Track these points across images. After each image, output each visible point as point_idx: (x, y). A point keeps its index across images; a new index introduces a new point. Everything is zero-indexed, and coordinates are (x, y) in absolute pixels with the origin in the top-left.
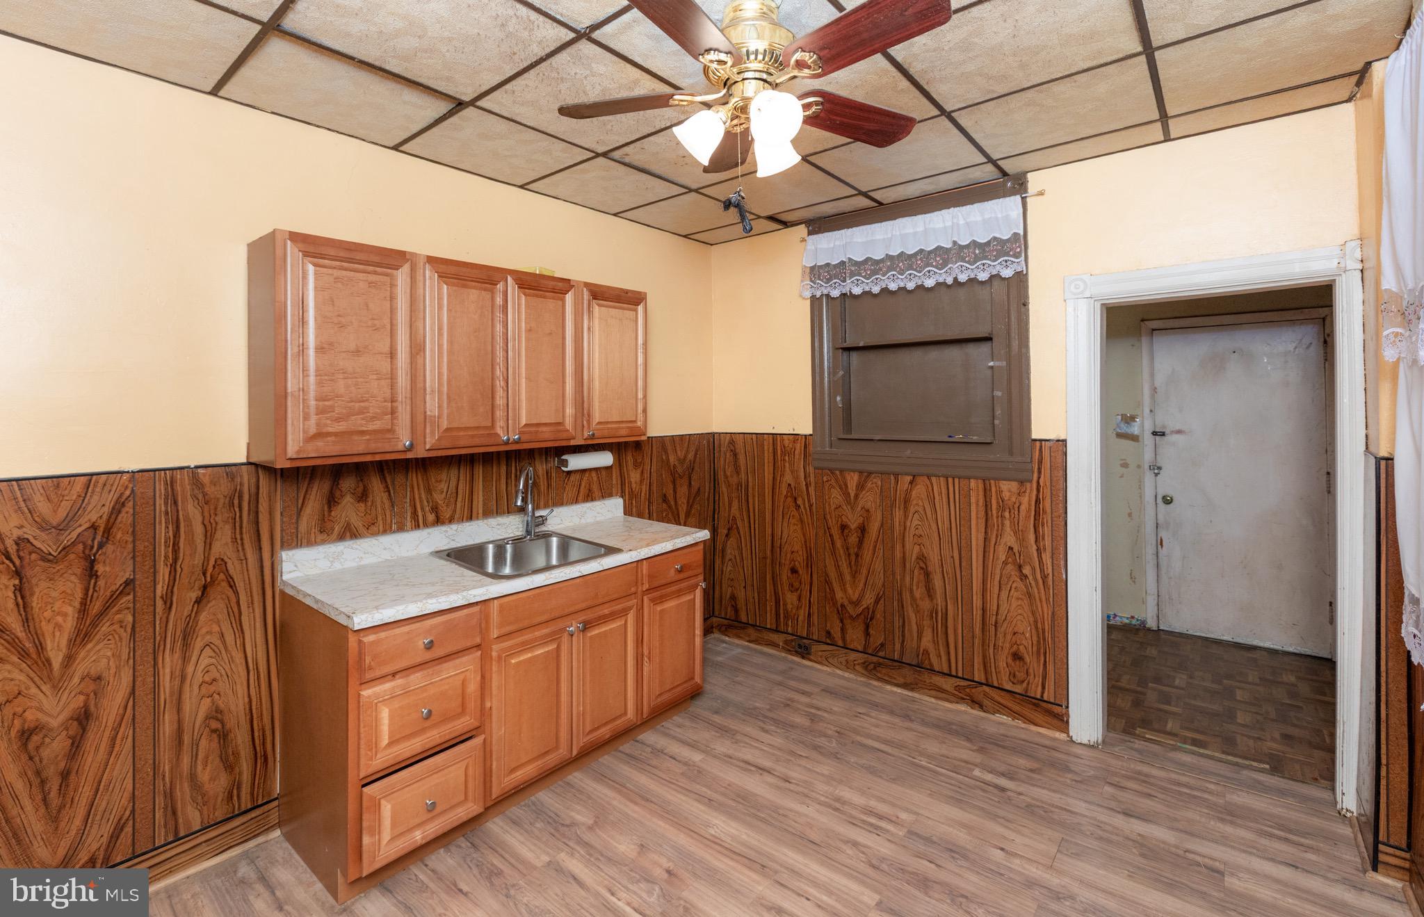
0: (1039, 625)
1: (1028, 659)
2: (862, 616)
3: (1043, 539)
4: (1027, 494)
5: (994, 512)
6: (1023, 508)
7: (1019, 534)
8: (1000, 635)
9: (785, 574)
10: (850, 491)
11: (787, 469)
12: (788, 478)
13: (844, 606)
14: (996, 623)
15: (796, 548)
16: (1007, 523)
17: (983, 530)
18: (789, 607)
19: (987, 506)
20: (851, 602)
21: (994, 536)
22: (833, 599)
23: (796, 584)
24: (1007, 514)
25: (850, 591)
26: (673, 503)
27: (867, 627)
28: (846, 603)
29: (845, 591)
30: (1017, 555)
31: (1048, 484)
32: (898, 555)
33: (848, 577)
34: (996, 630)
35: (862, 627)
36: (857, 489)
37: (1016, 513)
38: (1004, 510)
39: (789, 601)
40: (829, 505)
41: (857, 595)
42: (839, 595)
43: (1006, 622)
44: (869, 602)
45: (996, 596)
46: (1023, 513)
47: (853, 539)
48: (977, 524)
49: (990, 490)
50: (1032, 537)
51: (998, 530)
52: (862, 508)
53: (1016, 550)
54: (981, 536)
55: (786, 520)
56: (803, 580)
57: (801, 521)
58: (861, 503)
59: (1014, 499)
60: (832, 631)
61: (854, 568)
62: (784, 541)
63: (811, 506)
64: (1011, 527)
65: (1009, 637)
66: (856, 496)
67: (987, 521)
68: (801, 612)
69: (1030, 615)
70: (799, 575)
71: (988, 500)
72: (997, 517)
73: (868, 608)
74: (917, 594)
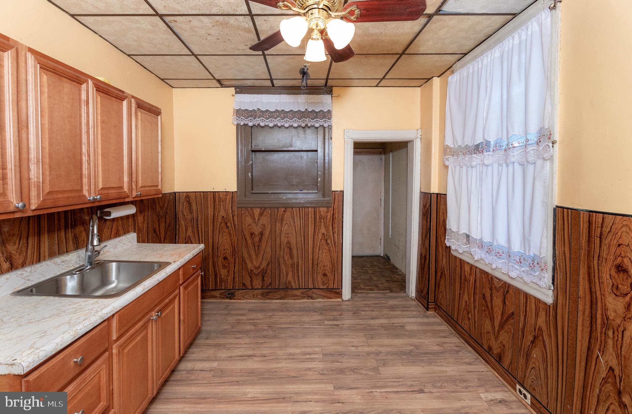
0: (333, 261)
1: (328, 275)
2: (261, 273)
3: (335, 228)
4: (330, 212)
5: (318, 220)
6: (328, 217)
7: (326, 227)
8: (319, 268)
9: (220, 260)
10: (256, 217)
11: (222, 209)
12: (222, 213)
13: (252, 270)
14: (317, 264)
15: (226, 247)
16: (322, 224)
17: (313, 228)
18: (223, 277)
19: (315, 218)
20: (255, 268)
21: (318, 230)
22: (246, 268)
23: (227, 265)
24: (322, 221)
25: (255, 263)
26: (158, 233)
27: (263, 277)
28: (253, 268)
29: (252, 263)
30: (326, 236)
31: (337, 207)
32: (278, 243)
33: (254, 257)
34: (317, 266)
35: (261, 278)
36: (259, 215)
37: (326, 220)
38: (321, 219)
39: (222, 274)
40: (245, 224)
41: (258, 264)
42: (250, 266)
43: (321, 263)
44: (264, 266)
45: (317, 253)
46: (328, 220)
47: (257, 239)
48: (311, 225)
49: (317, 212)
50: (331, 228)
51: (319, 227)
52: (261, 225)
53: (325, 234)
54: (313, 230)
55: (221, 234)
56: (230, 262)
57: (230, 234)
58: (261, 222)
59: (325, 215)
60: (246, 283)
61: (257, 252)
62: (220, 244)
63: (235, 226)
64: (324, 225)
65: (322, 268)
66: (259, 219)
67: (315, 224)
68: (229, 278)
69: (330, 258)
70: (228, 260)
71: (316, 216)
72: (319, 222)
73: (264, 269)
74: (286, 258)
